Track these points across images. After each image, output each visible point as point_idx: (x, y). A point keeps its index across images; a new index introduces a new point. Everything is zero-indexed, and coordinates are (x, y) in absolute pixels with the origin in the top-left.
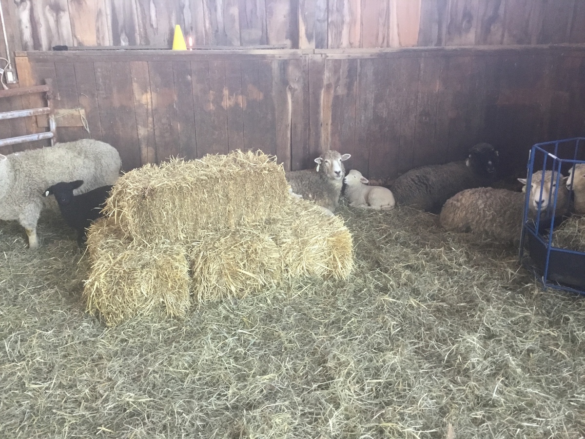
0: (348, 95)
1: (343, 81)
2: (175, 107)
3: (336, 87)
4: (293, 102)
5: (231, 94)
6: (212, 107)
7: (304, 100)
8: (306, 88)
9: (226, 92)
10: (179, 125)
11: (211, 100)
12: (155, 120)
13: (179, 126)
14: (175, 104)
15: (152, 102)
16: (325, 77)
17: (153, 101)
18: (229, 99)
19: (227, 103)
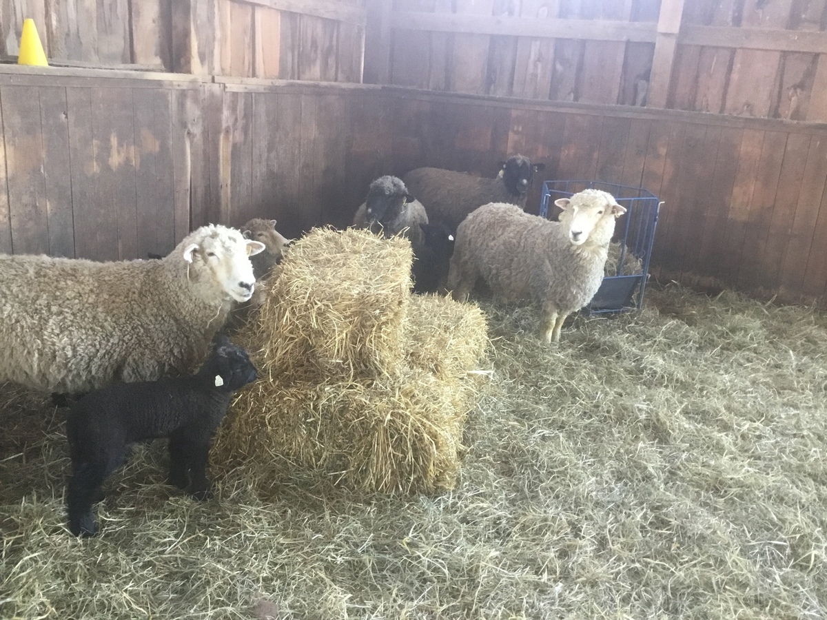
0: (245, 142)
1: (241, 123)
2: (42, 171)
3: (234, 132)
4: (192, 154)
5: (120, 145)
6: (95, 168)
7: (204, 151)
8: (205, 133)
9: (114, 141)
10: (48, 204)
11: (95, 156)
12: (11, 199)
13: (48, 207)
14: (42, 166)
15: (6, 165)
16: (224, 117)
17: (8, 162)
18: (119, 152)
19: (116, 160)
